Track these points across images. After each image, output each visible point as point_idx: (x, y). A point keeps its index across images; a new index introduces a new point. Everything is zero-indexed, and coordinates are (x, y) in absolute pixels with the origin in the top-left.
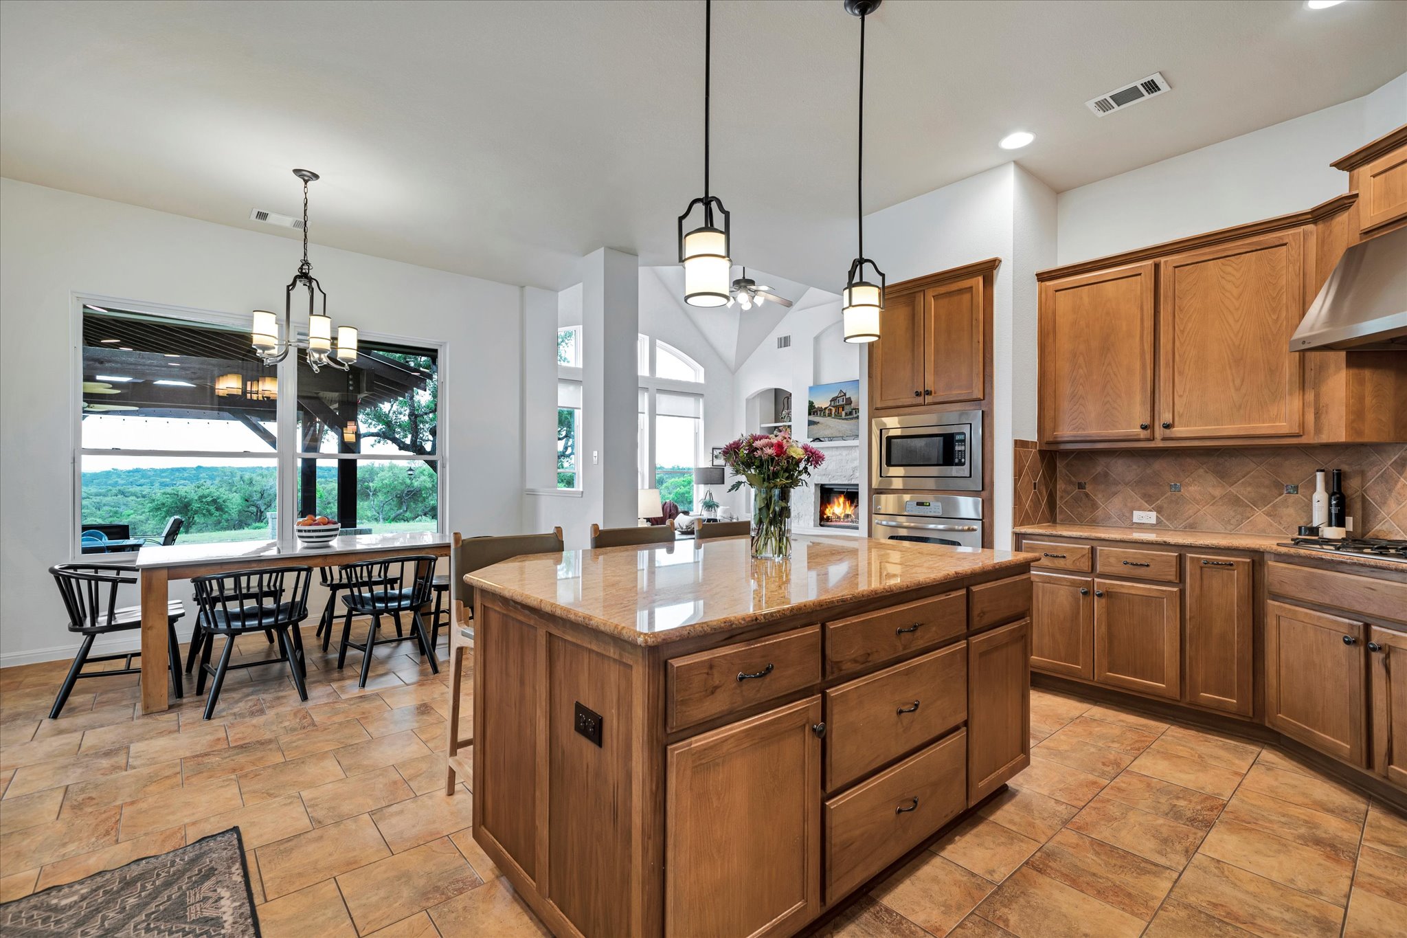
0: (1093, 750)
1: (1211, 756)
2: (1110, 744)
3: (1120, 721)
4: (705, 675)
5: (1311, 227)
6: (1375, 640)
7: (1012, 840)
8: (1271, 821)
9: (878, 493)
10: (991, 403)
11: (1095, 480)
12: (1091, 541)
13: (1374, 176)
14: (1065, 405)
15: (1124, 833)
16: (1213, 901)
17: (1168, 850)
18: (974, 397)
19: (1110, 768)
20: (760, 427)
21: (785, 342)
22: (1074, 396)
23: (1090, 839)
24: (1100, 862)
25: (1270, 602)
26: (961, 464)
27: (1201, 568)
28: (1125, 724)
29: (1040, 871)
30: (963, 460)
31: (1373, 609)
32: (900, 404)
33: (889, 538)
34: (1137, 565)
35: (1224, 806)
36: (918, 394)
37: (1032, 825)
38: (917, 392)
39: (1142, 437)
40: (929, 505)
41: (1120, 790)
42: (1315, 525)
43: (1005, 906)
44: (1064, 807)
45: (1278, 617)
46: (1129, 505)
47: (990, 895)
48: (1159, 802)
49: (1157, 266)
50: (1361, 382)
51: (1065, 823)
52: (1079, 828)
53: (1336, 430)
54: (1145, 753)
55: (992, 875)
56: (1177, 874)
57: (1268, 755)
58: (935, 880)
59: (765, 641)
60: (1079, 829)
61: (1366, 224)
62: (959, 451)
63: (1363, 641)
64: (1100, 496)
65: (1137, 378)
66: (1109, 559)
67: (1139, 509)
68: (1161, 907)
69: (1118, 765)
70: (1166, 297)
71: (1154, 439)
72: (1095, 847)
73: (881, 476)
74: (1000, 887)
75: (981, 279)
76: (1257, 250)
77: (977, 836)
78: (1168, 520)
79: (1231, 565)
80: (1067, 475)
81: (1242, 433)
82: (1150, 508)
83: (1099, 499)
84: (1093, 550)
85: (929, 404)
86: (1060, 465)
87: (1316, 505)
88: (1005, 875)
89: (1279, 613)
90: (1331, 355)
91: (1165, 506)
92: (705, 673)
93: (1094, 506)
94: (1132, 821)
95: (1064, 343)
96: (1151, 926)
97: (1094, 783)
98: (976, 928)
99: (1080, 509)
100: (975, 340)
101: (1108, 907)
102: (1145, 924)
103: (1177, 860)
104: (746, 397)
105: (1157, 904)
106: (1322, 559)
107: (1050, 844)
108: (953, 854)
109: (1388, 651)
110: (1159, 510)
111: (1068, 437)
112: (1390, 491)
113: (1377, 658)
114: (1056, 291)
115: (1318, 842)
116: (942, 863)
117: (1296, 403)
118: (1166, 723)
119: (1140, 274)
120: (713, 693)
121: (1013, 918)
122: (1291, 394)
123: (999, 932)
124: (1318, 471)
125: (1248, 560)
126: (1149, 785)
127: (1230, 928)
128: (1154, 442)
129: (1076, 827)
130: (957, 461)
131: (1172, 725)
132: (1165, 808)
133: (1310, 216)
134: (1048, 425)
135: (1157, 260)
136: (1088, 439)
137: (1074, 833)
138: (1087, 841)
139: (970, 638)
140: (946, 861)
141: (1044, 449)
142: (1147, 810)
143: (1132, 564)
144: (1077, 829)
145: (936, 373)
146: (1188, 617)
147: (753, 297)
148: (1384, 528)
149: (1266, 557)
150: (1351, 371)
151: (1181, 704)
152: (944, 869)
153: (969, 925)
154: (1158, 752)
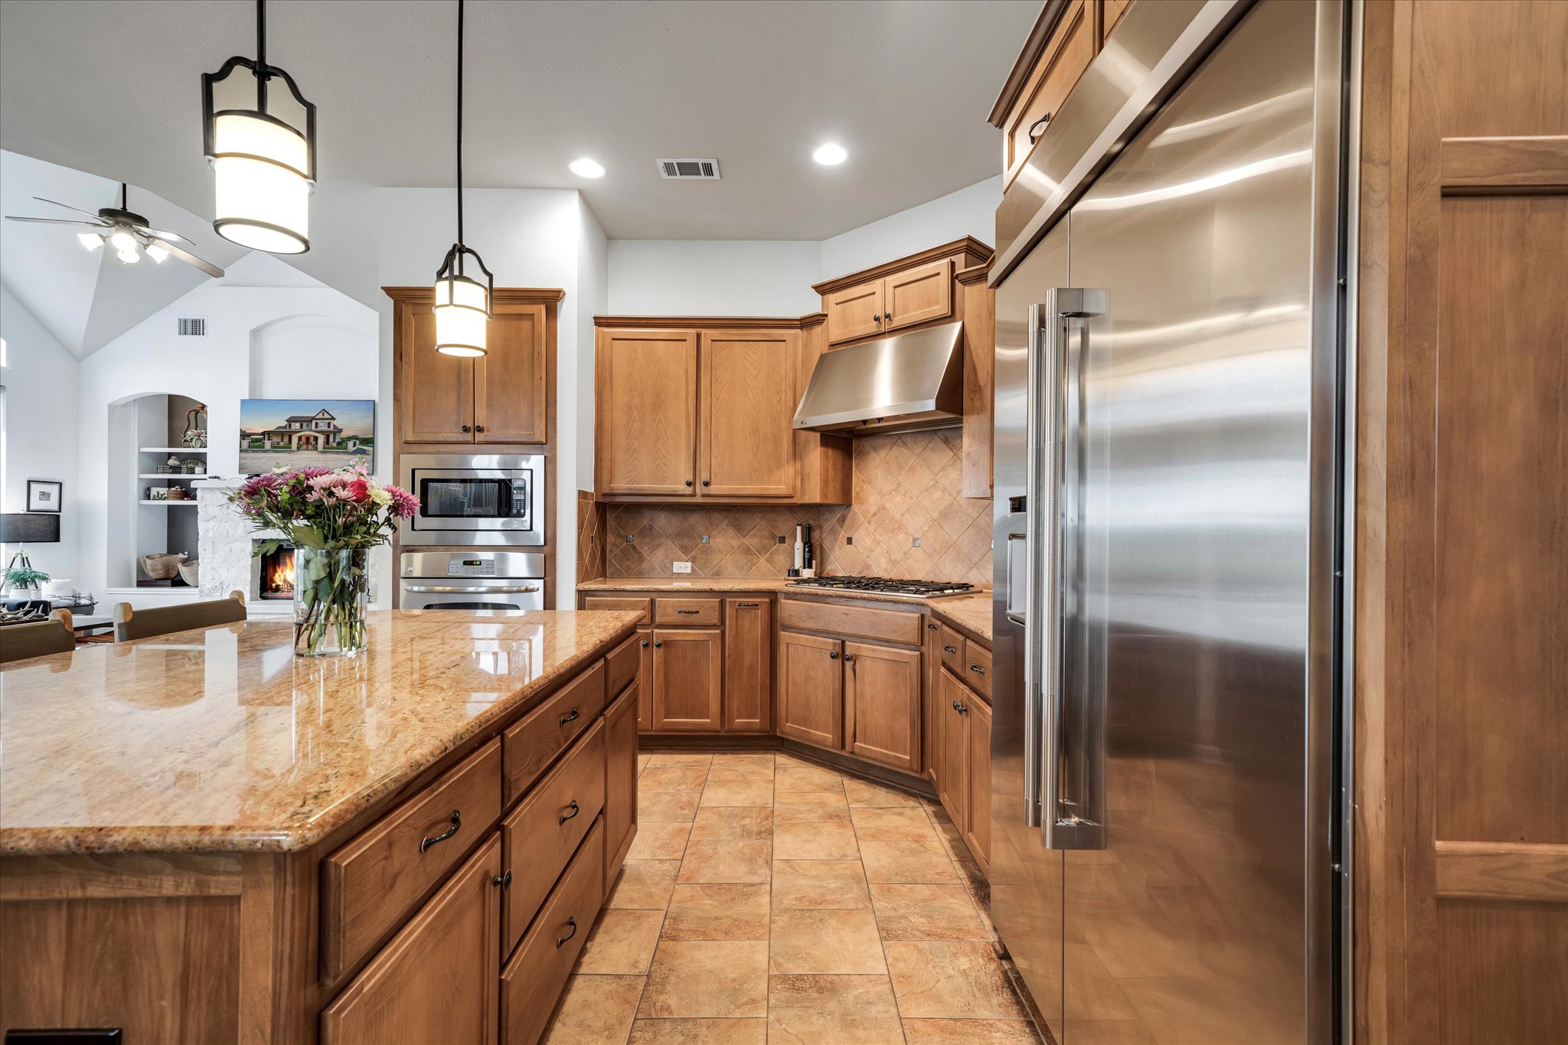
0: (668, 798)
1: (749, 773)
2: (679, 788)
3: (677, 763)
4: (383, 863)
5: (798, 331)
6: (848, 652)
7: (639, 919)
8: (802, 813)
9: (407, 552)
10: (554, 449)
11: (642, 533)
12: (651, 594)
13: (837, 304)
14: (620, 456)
15: (721, 867)
16: (798, 896)
17: (756, 867)
18: (536, 439)
19: (688, 810)
20: (139, 452)
21: (195, 327)
22: (629, 449)
23: (700, 886)
24: (716, 904)
25: (782, 632)
26: (520, 515)
27: (737, 610)
28: (681, 765)
29: (674, 939)
30: (522, 511)
31: (847, 630)
32: (442, 439)
33: (424, 608)
34: (689, 612)
35: (773, 811)
36: (466, 429)
37: (650, 895)
38: (464, 427)
39: (686, 492)
40: (480, 564)
41: (703, 828)
42: (796, 568)
43: (661, 993)
44: (668, 864)
45: (788, 644)
46: (670, 556)
47: (644, 990)
48: (733, 828)
49: (699, 336)
50: (827, 457)
51: (676, 878)
52: (688, 879)
53: (814, 496)
54: (706, 787)
55: (637, 967)
56: (769, 885)
57: (781, 759)
58: (586, 1005)
59: (449, 779)
60: (688, 881)
61: (833, 339)
62: (517, 500)
63: (841, 656)
64: (646, 548)
65: (683, 435)
66: (668, 610)
67: (678, 560)
68: (771, 921)
69: (692, 804)
70: (705, 366)
71: (695, 496)
72: (706, 891)
73: (413, 529)
74: (649, 976)
75: (543, 308)
76: (767, 341)
77: (606, 932)
78: (700, 569)
79: (757, 605)
80: (616, 528)
81: (758, 493)
82: (687, 559)
83: (645, 551)
84: (652, 602)
85: (480, 443)
86: (611, 521)
87: (796, 552)
88: (648, 960)
89: (788, 641)
90: (812, 434)
91: (698, 556)
92: (382, 859)
93: (641, 559)
94: (722, 853)
95: (619, 395)
96: (772, 942)
97: (682, 830)
98: (645, 1034)
99: (628, 562)
100: (537, 376)
101: (738, 943)
102: (767, 942)
103: (764, 872)
104: (108, 402)
105: (766, 920)
106: (817, 594)
107: (672, 906)
108: (592, 965)
109: (853, 659)
110: (693, 560)
111: (623, 490)
112: (836, 540)
113: (849, 665)
114: (613, 339)
115: (830, 817)
116: (585, 981)
117: (791, 471)
118: (709, 753)
119: (685, 340)
120: (392, 886)
121: (673, 1002)
122: (788, 463)
123: (667, 1024)
124: (798, 525)
125: (768, 600)
126: (720, 815)
127: (815, 913)
128: (695, 498)
129: (685, 879)
130: (515, 511)
131: (714, 754)
132: (739, 831)
133: (799, 323)
134: (606, 476)
135: (699, 330)
136: (642, 492)
137: (686, 886)
138: (698, 888)
139: (605, 713)
140: (587, 977)
141: (601, 501)
142: (728, 838)
143: (685, 612)
144: (687, 880)
145: (490, 406)
146: (727, 655)
147: (146, 246)
148: (833, 567)
149: (779, 596)
150: (824, 449)
151: (721, 734)
152: (589, 987)
153: (637, 1035)
154: (715, 782)
